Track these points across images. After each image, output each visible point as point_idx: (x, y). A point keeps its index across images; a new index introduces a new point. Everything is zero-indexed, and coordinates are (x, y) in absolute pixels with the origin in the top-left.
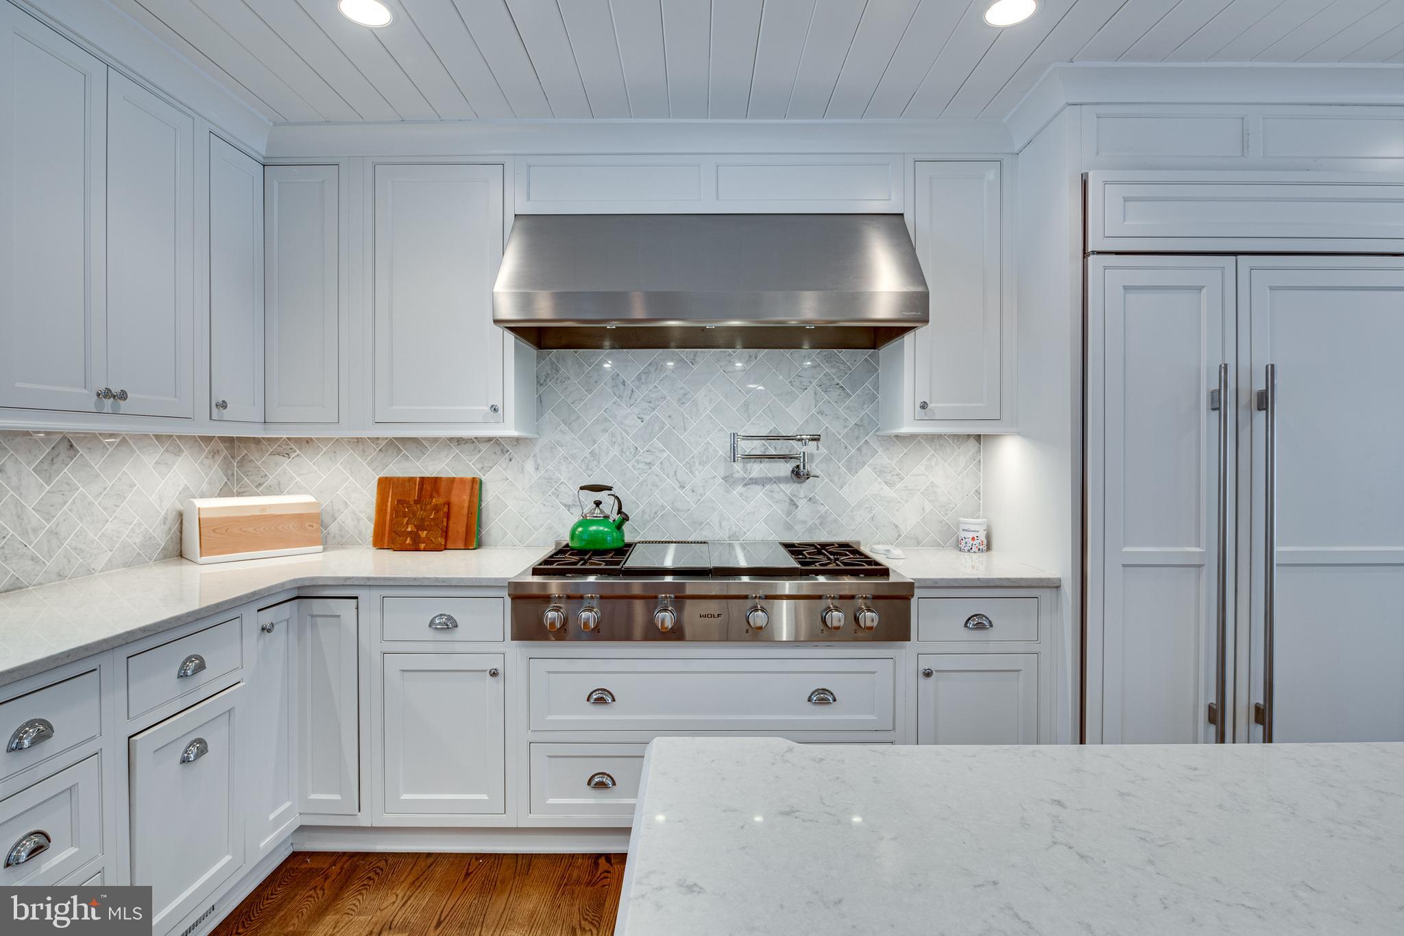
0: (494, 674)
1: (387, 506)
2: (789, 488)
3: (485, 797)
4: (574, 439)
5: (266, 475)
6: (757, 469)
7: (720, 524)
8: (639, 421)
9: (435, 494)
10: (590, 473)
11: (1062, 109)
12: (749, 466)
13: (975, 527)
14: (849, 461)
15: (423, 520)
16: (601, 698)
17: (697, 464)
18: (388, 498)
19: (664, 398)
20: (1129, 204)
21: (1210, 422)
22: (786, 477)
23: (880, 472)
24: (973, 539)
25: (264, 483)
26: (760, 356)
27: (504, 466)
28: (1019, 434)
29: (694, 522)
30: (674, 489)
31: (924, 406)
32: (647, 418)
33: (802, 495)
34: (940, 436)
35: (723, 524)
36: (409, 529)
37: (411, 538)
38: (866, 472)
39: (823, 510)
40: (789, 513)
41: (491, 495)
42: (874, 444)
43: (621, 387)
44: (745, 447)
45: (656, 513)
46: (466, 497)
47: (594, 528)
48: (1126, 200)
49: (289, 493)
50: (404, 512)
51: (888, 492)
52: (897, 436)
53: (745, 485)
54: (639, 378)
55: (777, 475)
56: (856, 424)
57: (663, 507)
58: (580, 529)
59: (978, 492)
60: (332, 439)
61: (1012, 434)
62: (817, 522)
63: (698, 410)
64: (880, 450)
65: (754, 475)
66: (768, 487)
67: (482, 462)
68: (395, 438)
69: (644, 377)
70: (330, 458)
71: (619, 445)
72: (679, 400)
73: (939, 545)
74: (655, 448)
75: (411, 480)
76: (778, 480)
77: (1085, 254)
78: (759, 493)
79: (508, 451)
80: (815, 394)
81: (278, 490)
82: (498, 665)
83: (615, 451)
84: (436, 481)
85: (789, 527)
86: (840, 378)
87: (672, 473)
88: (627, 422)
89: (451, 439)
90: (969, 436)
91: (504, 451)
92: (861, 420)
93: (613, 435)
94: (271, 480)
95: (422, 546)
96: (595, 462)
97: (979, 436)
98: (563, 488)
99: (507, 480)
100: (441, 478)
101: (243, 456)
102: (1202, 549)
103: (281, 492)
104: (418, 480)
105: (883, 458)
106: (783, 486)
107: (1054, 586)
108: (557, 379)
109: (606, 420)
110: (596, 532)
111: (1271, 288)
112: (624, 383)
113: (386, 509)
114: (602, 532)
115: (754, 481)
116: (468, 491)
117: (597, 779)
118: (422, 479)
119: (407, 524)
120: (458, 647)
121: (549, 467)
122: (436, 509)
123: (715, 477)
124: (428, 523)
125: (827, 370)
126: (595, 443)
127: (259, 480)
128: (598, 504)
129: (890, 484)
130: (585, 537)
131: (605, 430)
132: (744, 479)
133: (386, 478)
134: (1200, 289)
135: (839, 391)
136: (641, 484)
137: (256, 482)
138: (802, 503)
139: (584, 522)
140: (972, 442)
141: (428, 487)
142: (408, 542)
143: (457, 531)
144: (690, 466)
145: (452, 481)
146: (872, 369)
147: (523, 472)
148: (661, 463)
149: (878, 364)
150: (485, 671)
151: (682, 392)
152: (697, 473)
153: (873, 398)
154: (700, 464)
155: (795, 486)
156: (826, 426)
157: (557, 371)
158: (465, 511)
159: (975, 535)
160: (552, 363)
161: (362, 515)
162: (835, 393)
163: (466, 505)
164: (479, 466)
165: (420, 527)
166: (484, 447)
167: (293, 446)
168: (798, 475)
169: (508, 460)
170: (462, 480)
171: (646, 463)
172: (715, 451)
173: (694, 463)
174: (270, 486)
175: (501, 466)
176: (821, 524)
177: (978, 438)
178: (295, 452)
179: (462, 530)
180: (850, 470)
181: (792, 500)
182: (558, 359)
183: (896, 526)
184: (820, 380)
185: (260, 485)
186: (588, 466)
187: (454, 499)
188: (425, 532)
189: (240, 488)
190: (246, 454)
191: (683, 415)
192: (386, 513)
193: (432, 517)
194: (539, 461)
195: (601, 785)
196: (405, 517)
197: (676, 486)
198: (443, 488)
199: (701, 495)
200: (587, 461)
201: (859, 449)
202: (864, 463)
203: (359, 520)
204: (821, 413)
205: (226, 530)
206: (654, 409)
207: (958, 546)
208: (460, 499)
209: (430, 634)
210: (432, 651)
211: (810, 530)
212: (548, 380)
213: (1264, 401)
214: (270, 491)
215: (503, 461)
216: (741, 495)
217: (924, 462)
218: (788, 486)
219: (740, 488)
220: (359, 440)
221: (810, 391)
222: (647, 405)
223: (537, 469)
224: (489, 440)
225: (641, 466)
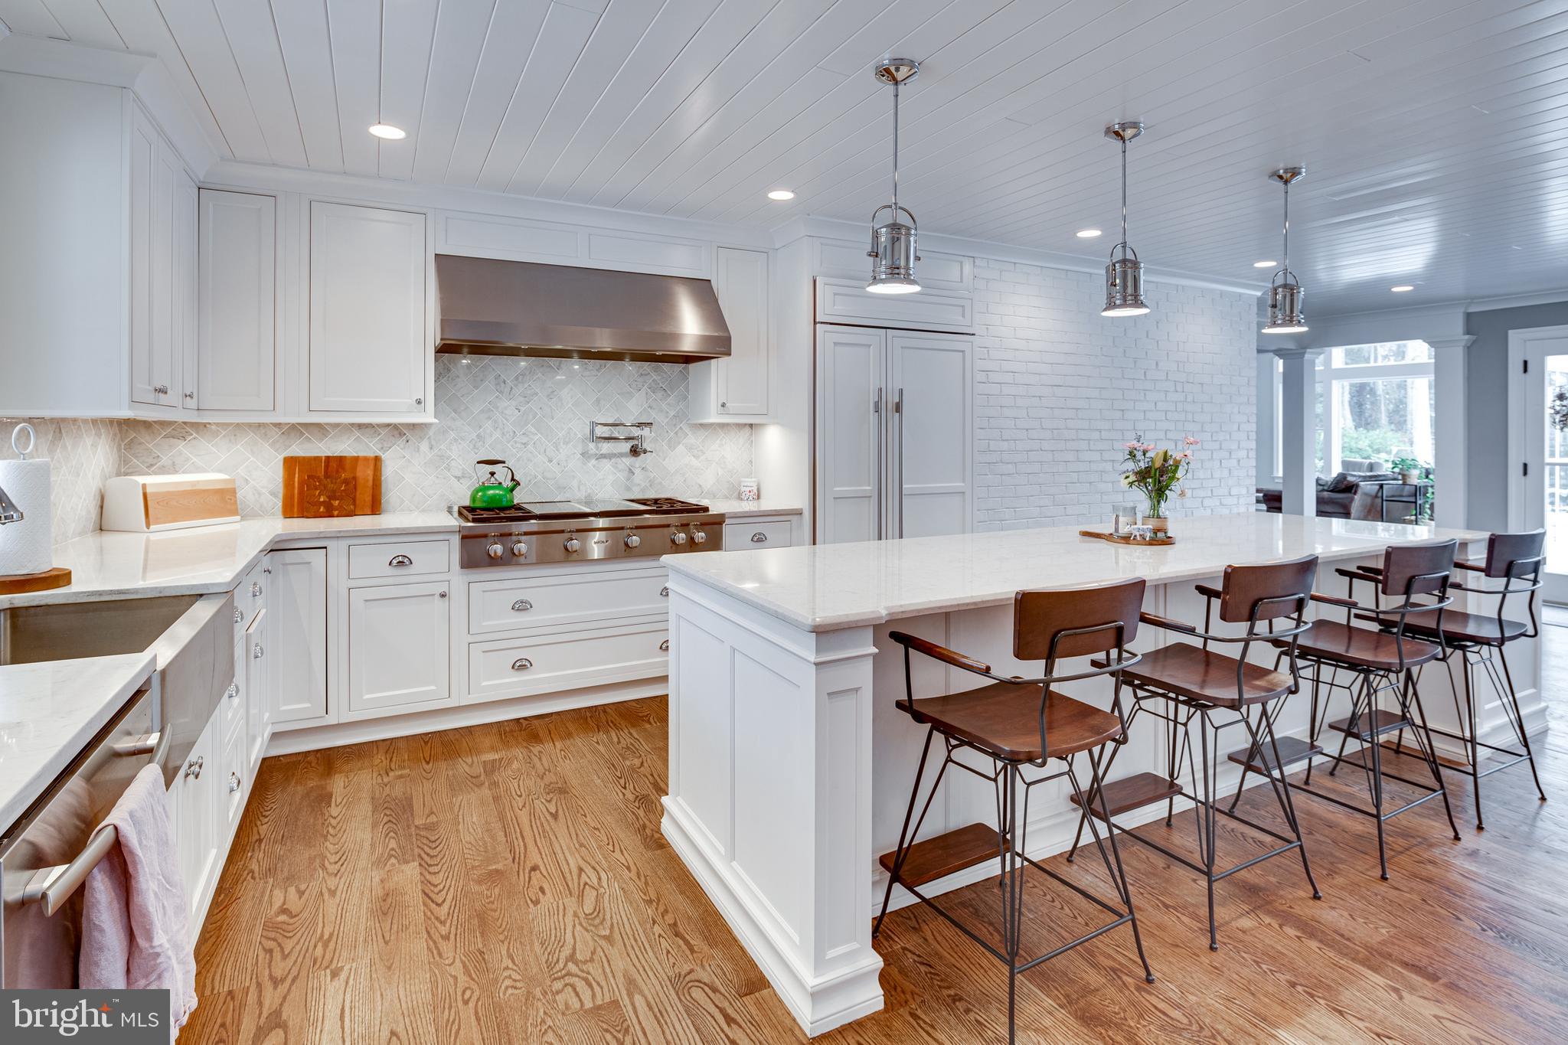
0: (443, 596)
1: (294, 481)
2: (629, 461)
3: (433, 688)
4: (463, 425)
5: (158, 456)
6: (606, 447)
7: (579, 488)
8: (517, 411)
9: (340, 470)
10: (476, 451)
11: (804, 237)
12: (600, 445)
13: (750, 484)
14: (669, 441)
15: (334, 491)
16: (522, 606)
17: (562, 444)
18: (295, 474)
19: (537, 394)
20: (837, 296)
21: (873, 417)
22: (627, 453)
23: (690, 448)
24: (750, 492)
25: (156, 464)
26: (608, 366)
27: (402, 446)
28: (778, 423)
29: (559, 488)
30: (544, 463)
31: (723, 405)
32: (523, 409)
33: (637, 466)
34: (728, 425)
35: (581, 487)
36: (322, 500)
37: (324, 507)
38: (681, 448)
39: (652, 475)
40: (628, 480)
41: (388, 471)
42: (686, 429)
43: (503, 385)
44: (601, 431)
45: (530, 481)
46: (370, 472)
47: (491, 492)
48: (835, 294)
49: (183, 472)
50: (315, 486)
51: (694, 462)
52: (701, 425)
53: (597, 459)
54: (517, 378)
55: (619, 451)
56: (674, 416)
57: (536, 477)
58: (480, 494)
59: (751, 462)
60: (232, 424)
61: (774, 424)
62: (648, 485)
63: (562, 404)
64: (690, 433)
65: (604, 451)
66: (613, 460)
67: (382, 443)
68: (297, 424)
69: (520, 378)
70: (230, 440)
71: (501, 429)
72: (548, 396)
73: (727, 498)
74: (530, 432)
75: (317, 459)
76: (621, 455)
77: (815, 323)
78: (607, 465)
79: (405, 434)
80: (647, 394)
81: (173, 469)
82: (444, 588)
83: (497, 434)
84: (341, 460)
85: (628, 489)
86: (663, 383)
87: (542, 450)
88: (507, 412)
89: (352, 425)
90: (746, 424)
91: (402, 434)
92: (678, 413)
93: (496, 422)
94: (165, 460)
95: (336, 513)
96: (481, 443)
97: (752, 425)
98: (453, 463)
99: (405, 457)
100: (345, 457)
101: (131, 439)
102: (869, 488)
103: (176, 472)
104: (323, 458)
105: (693, 439)
106: (624, 459)
107: (798, 513)
108: (449, 377)
109: (490, 410)
110: (495, 495)
111: (902, 348)
112: (504, 382)
113: (294, 484)
114: (499, 495)
115: (604, 456)
116: (372, 467)
117: (518, 664)
118: (328, 458)
119: (319, 495)
120: (413, 579)
121: (442, 447)
122: (346, 482)
123: (575, 453)
124: (339, 494)
125: (654, 377)
126: (480, 427)
127: (150, 460)
128: (492, 474)
129: (696, 457)
130: (485, 499)
131: (489, 418)
132: (596, 454)
133: (292, 457)
134: (870, 346)
135: (663, 392)
136: (518, 460)
137: (147, 462)
138: (637, 471)
139: (483, 488)
140: (747, 429)
141: (334, 465)
142: (321, 510)
143: (364, 500)
144: (556, 446)
145: (356, 459)
146: (685, 377)
147: (418, 451)
148: (534, 443)
149: (688, 374)
150: (434, 595)
151: (550, 390)
152: (561, 451)
153: (685, 398)
154: (564, 444)
155: (633, 458)
156: (653, 416)
157: (449, 370)
158: (370, 483)
159: (750, 489)
160: (445, 364)
161: (264, 491)
162: (660, 394)
163: (371, 478)
164: (380, 446)
165: (332, 497)
166: (383, 431)
167: (188, 429)
168: (635, 452)
169: (405, 441)
170: (366, 459)
171: (522, 443)
172: (576, 434)
173: (559, 443)
174: (163, 466)
175: (398, 446)
176: (651, 485)
177: (751, 425)
178: (192, 435)
179: (368, 499)
180: (670, 447)
181: (630, 470)
182: (449, 361)
183: (700, 486)
184: (650, 384)
185: (152, 465)
186: (475, 446)
187: (359, 474)
188: (337, 502)
189: (128, 468)
190: (135, 437)
191: (551, 407)
192: (294, 488)
193: (342, 488)
194: (433, 442)
195: (522, 667)
196: (316, 489)
197: (546, 460)
198: (348, 466)
199: (565, 467)
200: (474, 442)
201: (676, 433)
202: (679, 443)
203: (260, 494)
204: (650, 407)
205: (167, 503)
206: (528, 403)
207: (739, 498)
208: (365, 474)
209: (390, 571)
210: (392, 583)
211: (643, 490)
212: (441, 378)
213: (898, 408)
214: (163, 471)
215: (401, 442)
216: (594, 466)
217: (718, 441)
218: (628, 459)
219: (593, 462)
220: (260, 425)
221: (643, 392)
222: (522, 399)
223: (431, 448)
224: (388, 425)
225: (519, 445)
